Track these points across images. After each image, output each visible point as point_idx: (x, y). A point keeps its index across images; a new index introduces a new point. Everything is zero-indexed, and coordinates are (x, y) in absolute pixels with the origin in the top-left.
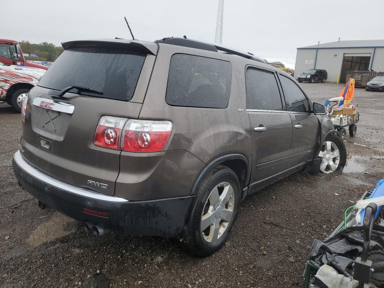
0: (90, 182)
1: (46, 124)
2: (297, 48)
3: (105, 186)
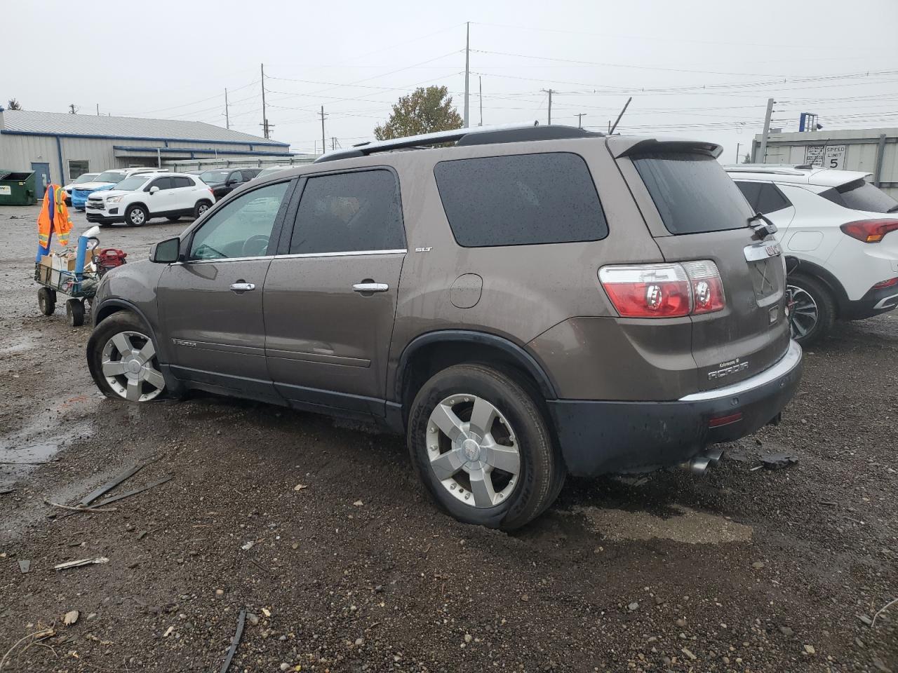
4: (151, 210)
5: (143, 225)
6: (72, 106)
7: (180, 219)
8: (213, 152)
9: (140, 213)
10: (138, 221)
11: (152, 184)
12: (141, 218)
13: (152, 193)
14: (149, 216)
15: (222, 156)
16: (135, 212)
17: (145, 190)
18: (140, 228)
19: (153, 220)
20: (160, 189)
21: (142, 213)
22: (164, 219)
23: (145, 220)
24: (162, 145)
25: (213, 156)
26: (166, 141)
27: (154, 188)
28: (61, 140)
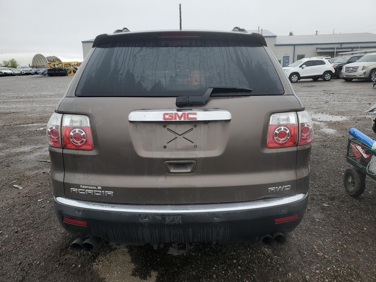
0: (272, 189)
1: (168, 143)
2: (82, 42)
3: (287, 187)
4: (301, 76)
5: (296, 82)
6: (317, 32)
7: (319, 80)
8: (358, 48)
9: (296, 77)
10: (294, 80)
11: (304, 64)
12: (296, 79)
13: (303, 68)
14: (299, 78)
15: (361, 49)
16: (294, 76)
17: (300, 67)
18: (295, 83)
19: (301, 80)
20: (306, 66)
21: (297, 77)
22: (311, 80)
23: (297, 80)
24: (339, 46)
25: (358, 49)
26: (341, 44)
27: (304, 66)
28: (296, 46)
